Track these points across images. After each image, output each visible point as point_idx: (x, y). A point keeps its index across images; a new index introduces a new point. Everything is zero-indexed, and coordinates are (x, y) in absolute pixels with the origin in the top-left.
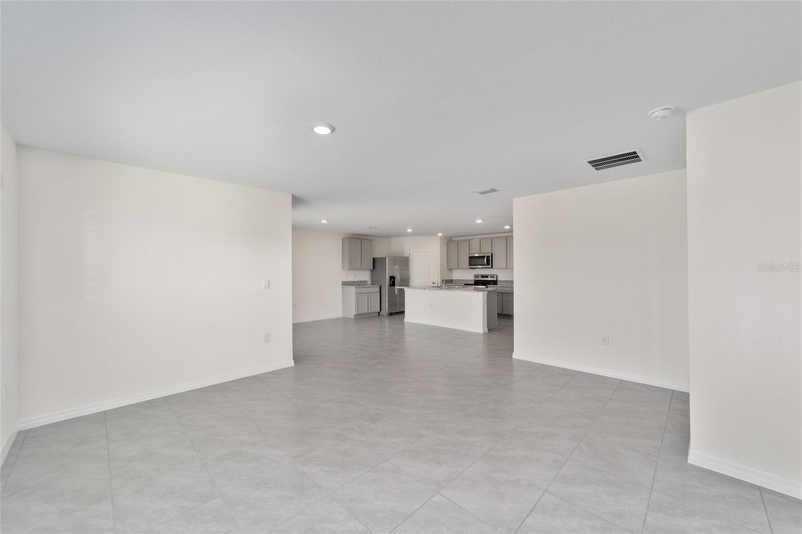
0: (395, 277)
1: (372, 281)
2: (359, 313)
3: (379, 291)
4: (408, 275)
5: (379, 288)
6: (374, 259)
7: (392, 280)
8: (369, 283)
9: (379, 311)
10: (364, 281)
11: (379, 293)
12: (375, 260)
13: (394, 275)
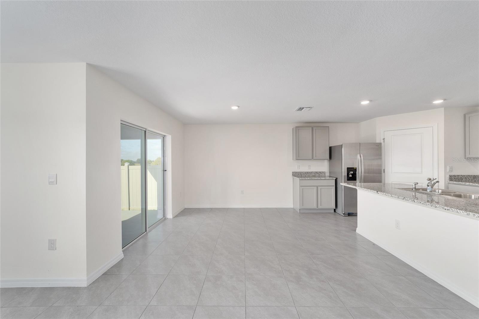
0: (356, 169)
1: (330, 172)
2: (303, 207)
3: (334, 185)
4: (380, 166)
5: (334, 181)
6: (330, 148)
7: (352, 172)
8: (327, 174)
9: (334, 207)
10: (320, 172)
11: (334, 187)
12: (332, 149)
13: (354, 166)
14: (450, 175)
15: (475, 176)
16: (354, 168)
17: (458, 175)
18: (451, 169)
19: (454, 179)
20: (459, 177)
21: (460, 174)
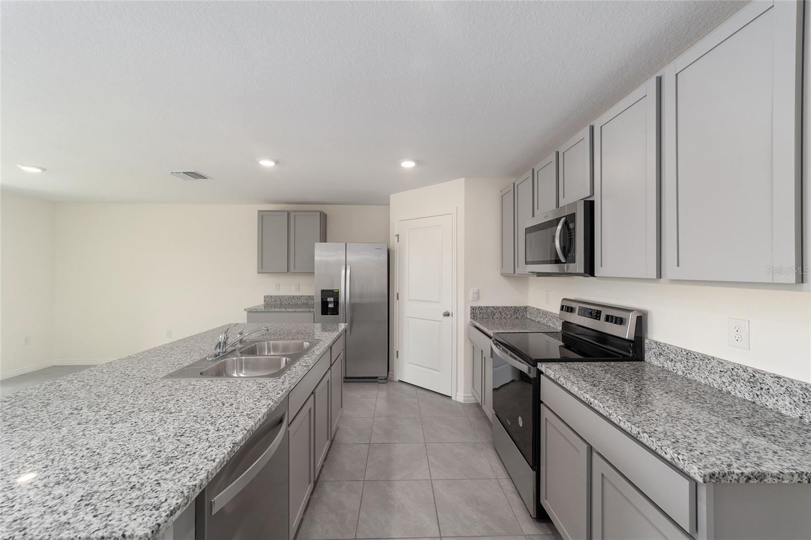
0: (338, 293)
7: (332, 299)
13: (335, 288)
14: (471, 307)
15: (516, 308)
16: (333, 290)
17: (487, 307)
18: (478, 295)
19: (480, 313)
20: (489, 311)
21: (491, 305)
